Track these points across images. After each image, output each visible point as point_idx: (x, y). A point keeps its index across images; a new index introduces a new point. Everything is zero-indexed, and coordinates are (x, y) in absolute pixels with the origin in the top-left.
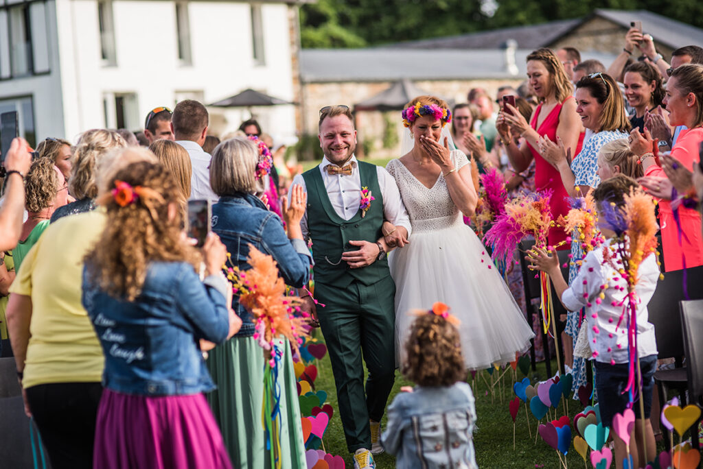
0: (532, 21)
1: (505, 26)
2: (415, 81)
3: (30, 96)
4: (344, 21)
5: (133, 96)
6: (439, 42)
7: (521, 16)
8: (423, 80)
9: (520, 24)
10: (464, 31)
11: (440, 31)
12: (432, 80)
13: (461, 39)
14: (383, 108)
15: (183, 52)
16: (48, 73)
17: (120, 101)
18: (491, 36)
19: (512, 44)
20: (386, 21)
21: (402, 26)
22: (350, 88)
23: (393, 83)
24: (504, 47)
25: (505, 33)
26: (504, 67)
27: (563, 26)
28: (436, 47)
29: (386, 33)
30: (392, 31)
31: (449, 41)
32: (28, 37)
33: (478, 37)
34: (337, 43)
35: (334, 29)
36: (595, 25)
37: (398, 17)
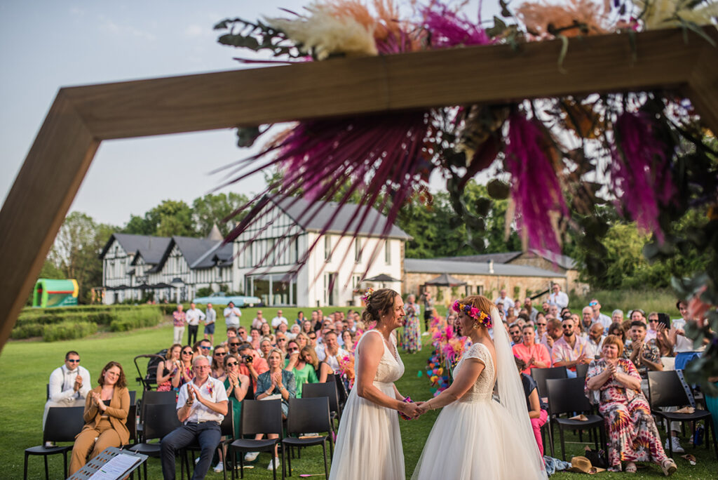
0: (503, 251)
1: (492, 252)
2: (450, 274)
4: (426, 247)
5: (337, 274)
6: (464, 258)
7: (498, 249)
8: (454, 274)
9: (498, 252)
10: (474, 254)
11: (465, 253)
12: (458, 274)
13: (473, 257)
14: (438, 285)
17: (331, 276)
18: (485, 256)
19: (492, 261)
20: (443, 248)
21: (449, 250)
22: (424, 275)
23: (442, 274)
24: (489, 262)
25: (491, 255)
26: (489, 270)
27: (514, 254)
28: (462, 260)
29: (443, 253)
30: (445, 252)
31: (467, 258)
32: (297, 249)
33: (480, 257)
34: (422, 256)
35: (421, 249)
36: (528, 255)
37: (448, 247)
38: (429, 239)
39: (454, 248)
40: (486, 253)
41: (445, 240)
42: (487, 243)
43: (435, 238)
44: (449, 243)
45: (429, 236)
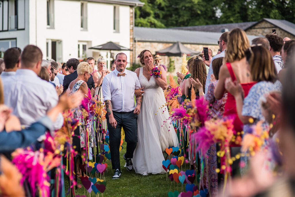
0: (237, 21)
1: (225, 22)
2: (183, 43)
3: (16, 39)
4: (157, 16)
5: (60, 42)
6: (196, 27)
8: (187, 43)
9: (231, 22)
10: (207, 24)
11: (197, 23)
12: (191, 44)
13: (205, 27)
14: (169, 54)
15: (83, 25)
16: (24, 29)
17: (54, 44)
18: (219, 26)
20: (174, 17)
21: (181, 20)
22: (155, 44)
23: (174, 43)
24: (223, 31)
27: (249, 24)
28: (194, 30)
30: (177, 21)
31: (200, 27)
32: (16, 13)
33: (212, 27)
34: (153, 25)
35: (152, 19)
36: (263, 25)
37: (180, 16)
38: (160, 8)
39: (186, 18)
40: (219, 23)
41: (176, 9)
42: (219, 14)
43: (167, 7)
44: (181, 13)
45: (160, 4)
